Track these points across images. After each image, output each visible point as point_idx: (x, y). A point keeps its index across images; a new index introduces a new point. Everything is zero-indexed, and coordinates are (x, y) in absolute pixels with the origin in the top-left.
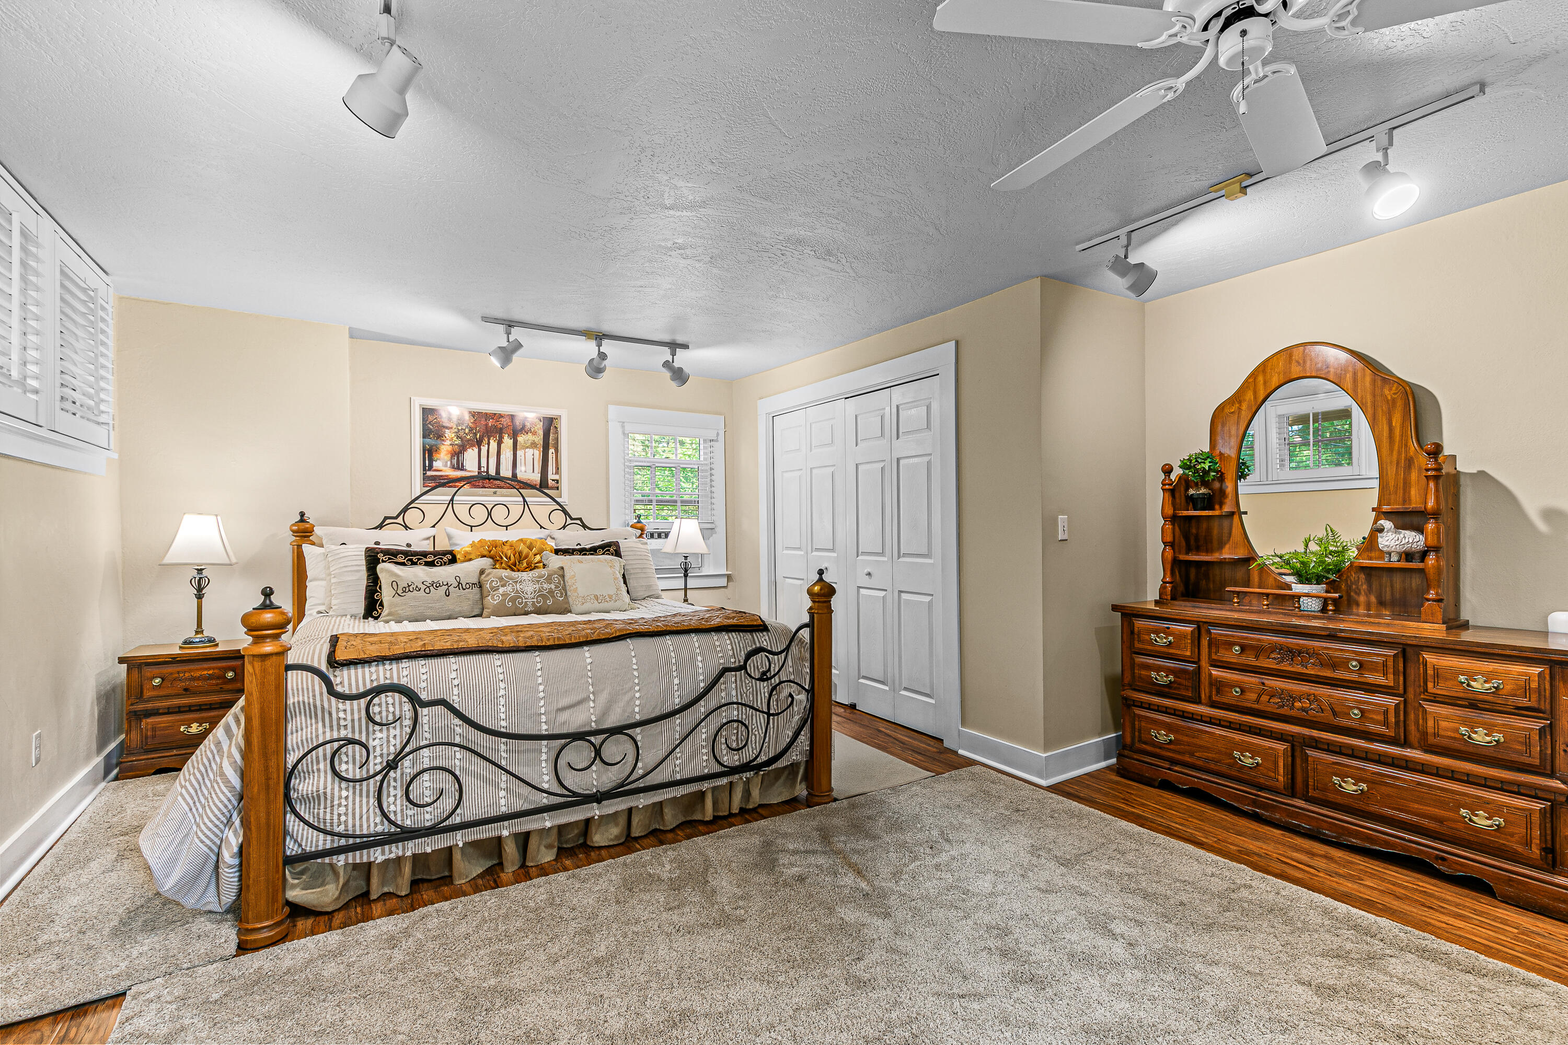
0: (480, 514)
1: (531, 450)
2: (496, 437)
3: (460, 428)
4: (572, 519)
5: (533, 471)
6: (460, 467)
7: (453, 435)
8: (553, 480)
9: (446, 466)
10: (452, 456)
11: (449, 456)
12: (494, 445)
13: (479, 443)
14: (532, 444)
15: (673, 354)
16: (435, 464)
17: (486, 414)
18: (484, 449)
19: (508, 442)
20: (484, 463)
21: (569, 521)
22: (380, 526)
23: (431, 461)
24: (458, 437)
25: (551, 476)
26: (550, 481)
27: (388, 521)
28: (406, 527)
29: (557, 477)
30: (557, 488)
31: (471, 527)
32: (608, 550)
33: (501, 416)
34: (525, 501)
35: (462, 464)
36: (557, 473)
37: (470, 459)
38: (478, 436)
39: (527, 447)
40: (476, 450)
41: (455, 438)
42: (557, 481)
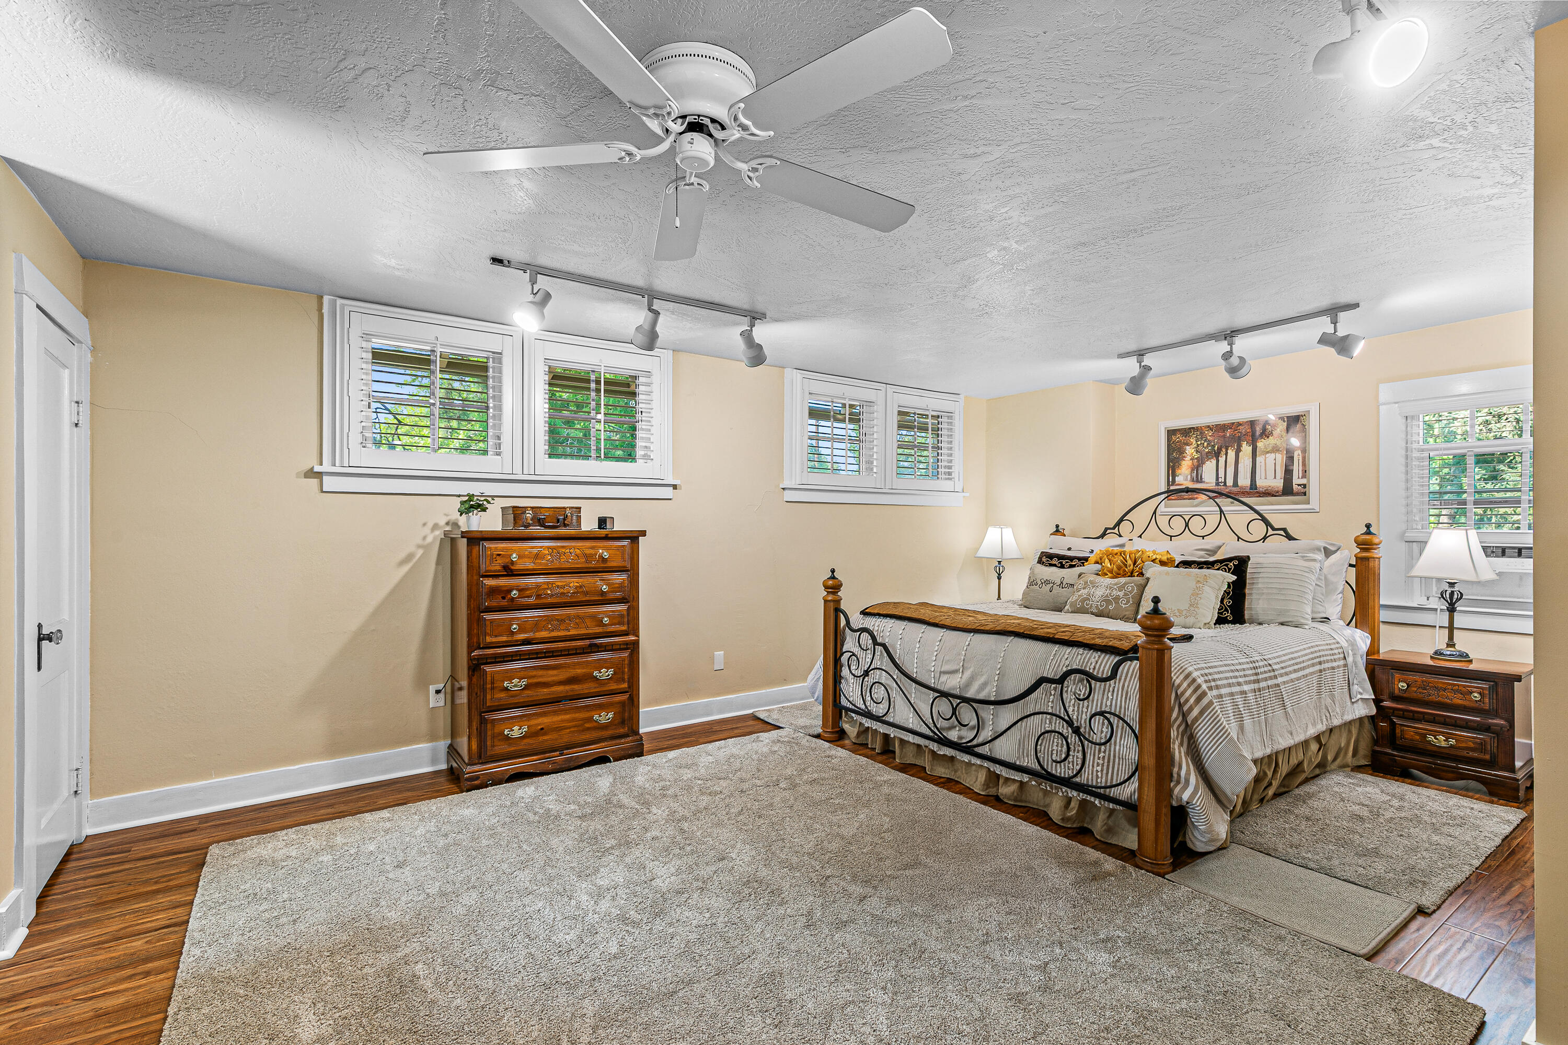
0: (1178, 524)
1: (1273, 455)
2: (1234, 447)
3: (1199, 443)
4: (1274, 529)
5: (1275, 478)
6: (1199, 479)
7: (1193, 451)
8: (1299, 485)
9: (1186, 480)
10: (1192, 470)
11: (1190, 470)
12: (1231, 454)
13: (1217, 455)
14: (1273, 448)
15: (1335, 322)
16: (1177, 478)
17: (1224, 425)
18: (1222, 460)
19: (1246, 449)
20: (1221, 474)
21: (1270, 532)
22: (1103, 536)
23: (1174, 476)
24: (1197, 452)
25: (1296, 480)
26: (1295, 487)
27: (1109, 531)
28: (1120, 536)
29: (1304, 481)
30: (1305, 494)
31: (1171, 537)
32: (1227, 565)
33: (1239, 424)
34: (1221, 511)
35: (1201, 476)
36: (1304, 476)
37: (1209, 470)
38: (1216, 448)
39: (1268, 452)
40: (1214, 462)
41: (1195, 454)
42: (1305, 486)
